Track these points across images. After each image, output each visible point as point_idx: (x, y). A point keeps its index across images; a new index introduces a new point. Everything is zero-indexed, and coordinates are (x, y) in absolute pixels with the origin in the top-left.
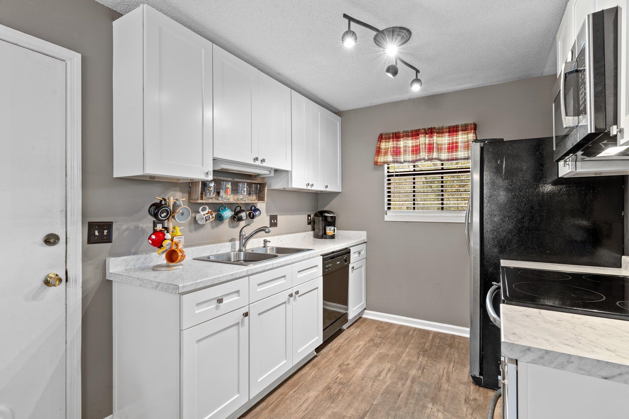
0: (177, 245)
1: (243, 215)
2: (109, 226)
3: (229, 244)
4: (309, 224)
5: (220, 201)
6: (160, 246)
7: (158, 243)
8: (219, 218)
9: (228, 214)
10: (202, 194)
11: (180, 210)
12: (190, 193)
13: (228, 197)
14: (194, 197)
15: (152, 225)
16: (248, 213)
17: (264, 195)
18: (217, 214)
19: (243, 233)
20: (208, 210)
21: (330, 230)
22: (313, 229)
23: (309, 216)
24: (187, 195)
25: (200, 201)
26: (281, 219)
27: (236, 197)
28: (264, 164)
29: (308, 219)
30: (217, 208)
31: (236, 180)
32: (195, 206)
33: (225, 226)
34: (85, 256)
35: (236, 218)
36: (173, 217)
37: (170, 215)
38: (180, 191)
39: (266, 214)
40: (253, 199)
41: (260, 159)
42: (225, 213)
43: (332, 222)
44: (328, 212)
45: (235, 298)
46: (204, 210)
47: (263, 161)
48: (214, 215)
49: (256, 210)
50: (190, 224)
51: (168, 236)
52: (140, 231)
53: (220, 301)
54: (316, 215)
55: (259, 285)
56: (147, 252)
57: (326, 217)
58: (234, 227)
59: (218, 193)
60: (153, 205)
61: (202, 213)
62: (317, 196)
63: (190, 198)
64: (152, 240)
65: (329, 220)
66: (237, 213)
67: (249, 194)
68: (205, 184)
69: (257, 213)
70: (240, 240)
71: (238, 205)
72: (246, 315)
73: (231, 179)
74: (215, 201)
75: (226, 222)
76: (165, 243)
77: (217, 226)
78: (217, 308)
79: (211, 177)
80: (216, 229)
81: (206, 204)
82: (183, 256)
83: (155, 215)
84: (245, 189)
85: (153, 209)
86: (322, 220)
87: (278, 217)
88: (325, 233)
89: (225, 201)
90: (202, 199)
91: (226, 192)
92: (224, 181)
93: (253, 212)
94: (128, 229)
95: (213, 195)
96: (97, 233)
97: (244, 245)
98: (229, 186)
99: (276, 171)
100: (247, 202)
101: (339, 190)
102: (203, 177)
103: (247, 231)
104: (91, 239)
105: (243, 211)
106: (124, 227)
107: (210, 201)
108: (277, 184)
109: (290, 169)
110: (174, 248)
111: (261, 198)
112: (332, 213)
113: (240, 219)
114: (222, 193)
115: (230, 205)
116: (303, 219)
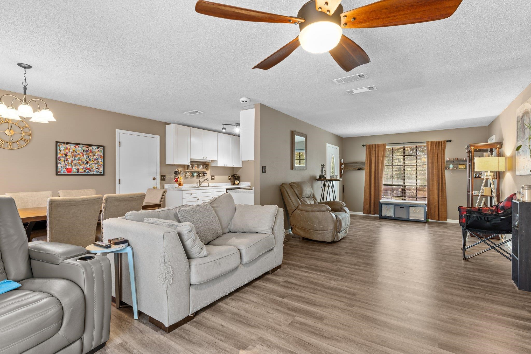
0: (181, 182)
1: (201, 175)
2: (165, 176)
3: (196, 184)
4: (229, 179)
5: (193, 170)
6: (177, 182)
7: (176, 181)
8: (193, 176)
9: (195, 174)
10: (188, 168)
11: (182, 173)
12: (184, 168)
13: (195, 169)
14: (185, 169)
15: (174, 177)
16: (202, 174)
17: (208, 168)
18: (192, 175)
19: (200, 180)
20: (189, 173)
21: (236, 182)
22: (231, 182)
23: (229, 176)
24: (183, 169)
25: (187, 170)
26: (216, 177)
27: (198, 169)
28: (207, 159)
29: (229, 178)
30: (192, 173)
31: (198, 164)
32: (186, 172)
33: (195, 178)
34: (160, 183)
35: (198, 176)
36: (180, 175)
37: (179, 174)
38: (182, 167)
39: (209, 175)
40: (204, 170)
41: (205, 158)
42: (194, 174)
43: (238, 179)
44: (236, 175)
45: (195, 194)
46: (188, 173)
47: (206, 158)
48: (191, 175)
49: (206, 173)
50: (184, 177)
51: (179, 179)
52: (171, 178)
53: (191, 194)
54: (232, 176)
55: (202, 193)
56: (173, 184)
57: (235, 177)
58: (198, 179)
59: (193, 168)
60: (175, 171)
61: (188, 174)
62: (233, 169)
63: (184, 169)
64: (175, 180)
65: (236, 178)
66: (199, 174)
67: (203, 168)
68: (188, 166)
69: (206, 174)
70: (199, 183)
71: (199, 172)
72: (198, 199)
73: (196, 164)
74: (191, 170)
75: (195, 177)
76: (178, 181)
77: (192, 178)
78: (191, 196)
79: (190, 164)
80: (192, 179)
81: (189, 171)
82: (183, 185)
83: (176, 174)
84: (201, 167)
85: (175, 172)
86: (234, 178)
87: (215, 176)
88: (235, 183)
89: (195, 170)
90: (188, 170)
91: (195, 168)
92: (194, 164)
93: (204, 174)
94: (169, 177)
95: (191, 168)
96: (162, 178)
97: (201, 184)
98: (196, 166)
99: (212, 161)
100: (202, 170)
101: (241, 166)
102: (188, 164)
103: (202, 180)
104: (161, 180)
105: (201, 174)
106: (168, 177)
107: (190, 170)
108: (213, 165)
109: (217, 160)
110: (180, 182)
111: (207, 170)
112: (237, 175)
113: (200, 176)
114: (194, 168)
115: (196, 172)
116: (227, 177)
